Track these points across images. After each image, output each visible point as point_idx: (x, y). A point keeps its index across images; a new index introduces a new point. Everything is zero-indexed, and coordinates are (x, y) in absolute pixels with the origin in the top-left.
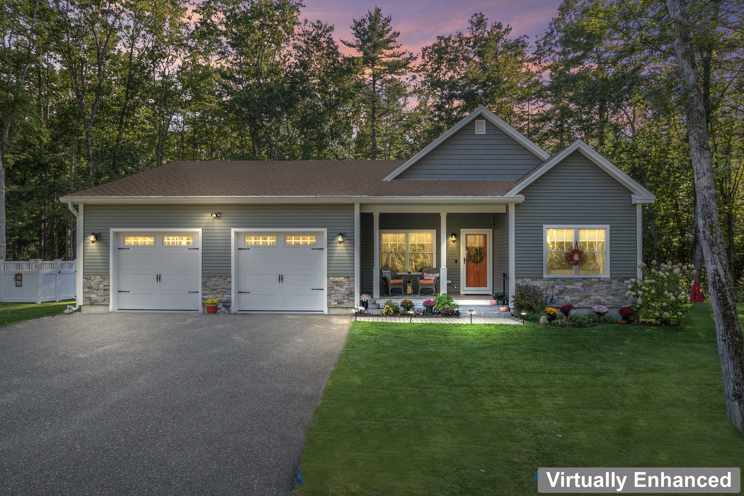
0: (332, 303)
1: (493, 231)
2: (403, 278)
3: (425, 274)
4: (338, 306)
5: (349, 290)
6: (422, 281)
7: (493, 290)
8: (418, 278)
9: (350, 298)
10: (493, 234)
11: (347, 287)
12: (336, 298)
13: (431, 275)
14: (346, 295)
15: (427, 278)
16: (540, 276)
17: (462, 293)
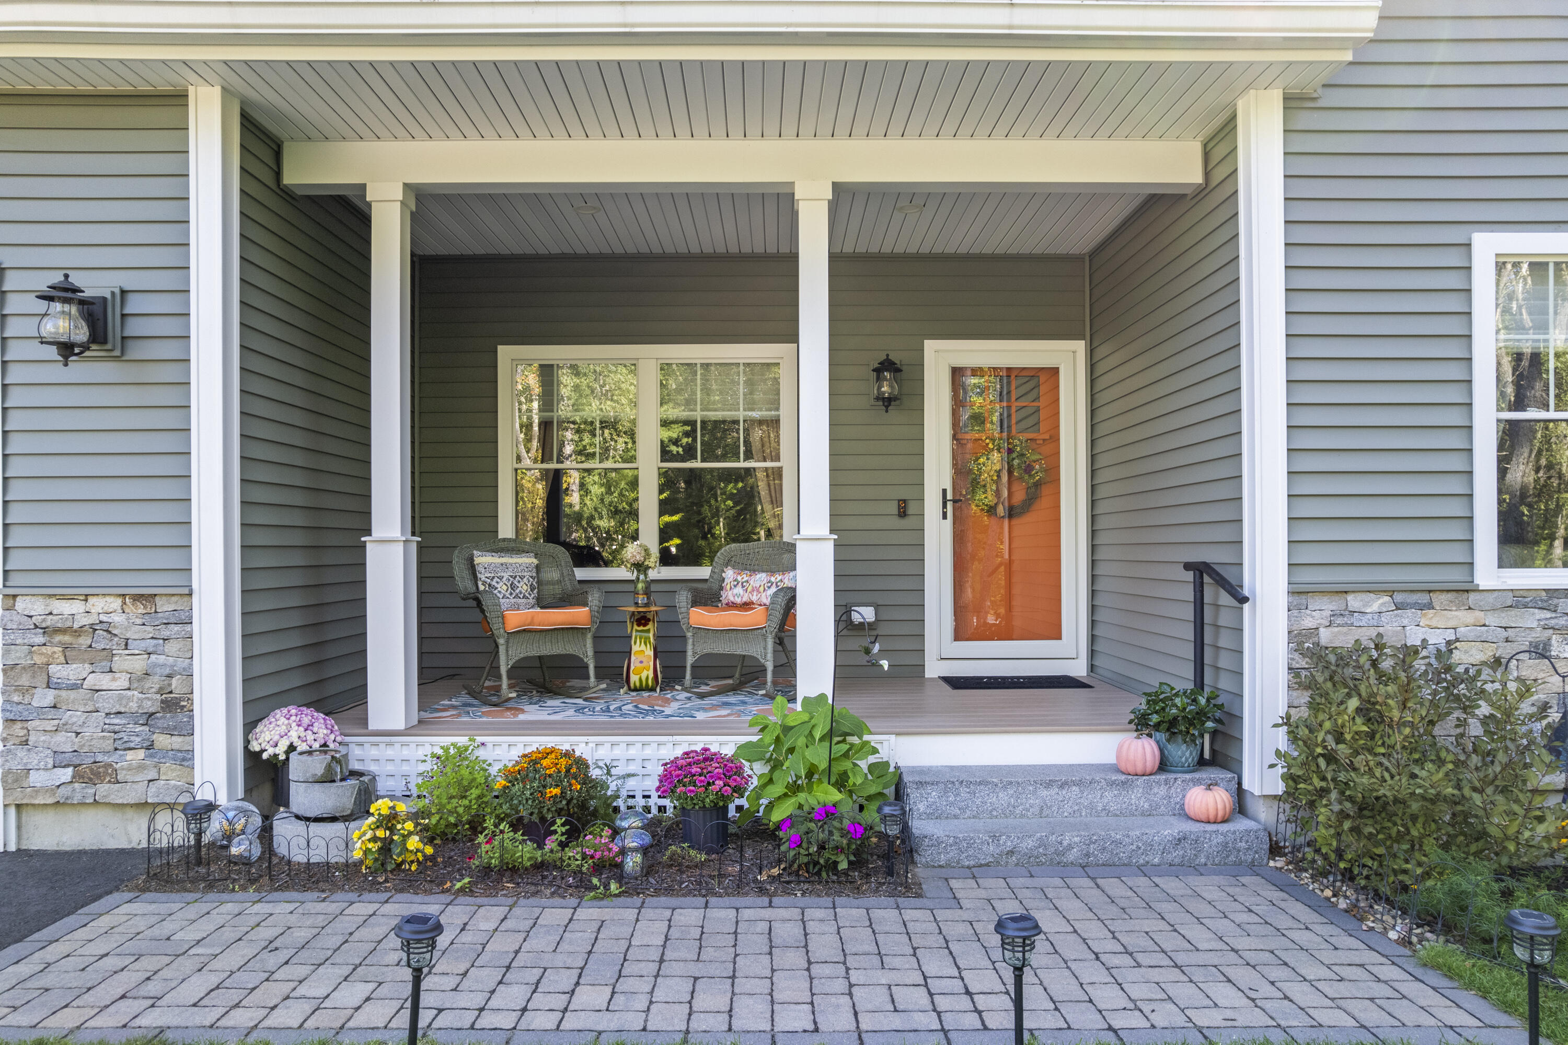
0: (37, 779)
1: (1091, 352)
2: (595, 598)
3: (729, 574)
4: (80, 791)
5: (154, 683)
6: (700, 616)
7: (1092, 653)
8: (683, 598)
9: (162, 741)
10: (1092, 367)
11: (138, 664)
12: (65, 742)
13: (761, 578)
14: (134, 717)
15: (733, 594)
16: (1455, 576)
17: (934, 669)
